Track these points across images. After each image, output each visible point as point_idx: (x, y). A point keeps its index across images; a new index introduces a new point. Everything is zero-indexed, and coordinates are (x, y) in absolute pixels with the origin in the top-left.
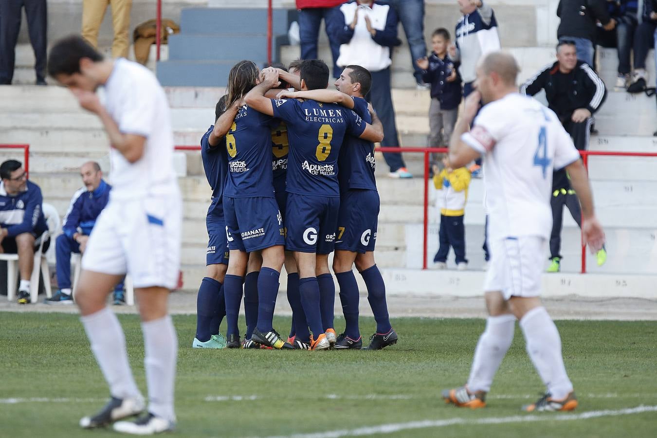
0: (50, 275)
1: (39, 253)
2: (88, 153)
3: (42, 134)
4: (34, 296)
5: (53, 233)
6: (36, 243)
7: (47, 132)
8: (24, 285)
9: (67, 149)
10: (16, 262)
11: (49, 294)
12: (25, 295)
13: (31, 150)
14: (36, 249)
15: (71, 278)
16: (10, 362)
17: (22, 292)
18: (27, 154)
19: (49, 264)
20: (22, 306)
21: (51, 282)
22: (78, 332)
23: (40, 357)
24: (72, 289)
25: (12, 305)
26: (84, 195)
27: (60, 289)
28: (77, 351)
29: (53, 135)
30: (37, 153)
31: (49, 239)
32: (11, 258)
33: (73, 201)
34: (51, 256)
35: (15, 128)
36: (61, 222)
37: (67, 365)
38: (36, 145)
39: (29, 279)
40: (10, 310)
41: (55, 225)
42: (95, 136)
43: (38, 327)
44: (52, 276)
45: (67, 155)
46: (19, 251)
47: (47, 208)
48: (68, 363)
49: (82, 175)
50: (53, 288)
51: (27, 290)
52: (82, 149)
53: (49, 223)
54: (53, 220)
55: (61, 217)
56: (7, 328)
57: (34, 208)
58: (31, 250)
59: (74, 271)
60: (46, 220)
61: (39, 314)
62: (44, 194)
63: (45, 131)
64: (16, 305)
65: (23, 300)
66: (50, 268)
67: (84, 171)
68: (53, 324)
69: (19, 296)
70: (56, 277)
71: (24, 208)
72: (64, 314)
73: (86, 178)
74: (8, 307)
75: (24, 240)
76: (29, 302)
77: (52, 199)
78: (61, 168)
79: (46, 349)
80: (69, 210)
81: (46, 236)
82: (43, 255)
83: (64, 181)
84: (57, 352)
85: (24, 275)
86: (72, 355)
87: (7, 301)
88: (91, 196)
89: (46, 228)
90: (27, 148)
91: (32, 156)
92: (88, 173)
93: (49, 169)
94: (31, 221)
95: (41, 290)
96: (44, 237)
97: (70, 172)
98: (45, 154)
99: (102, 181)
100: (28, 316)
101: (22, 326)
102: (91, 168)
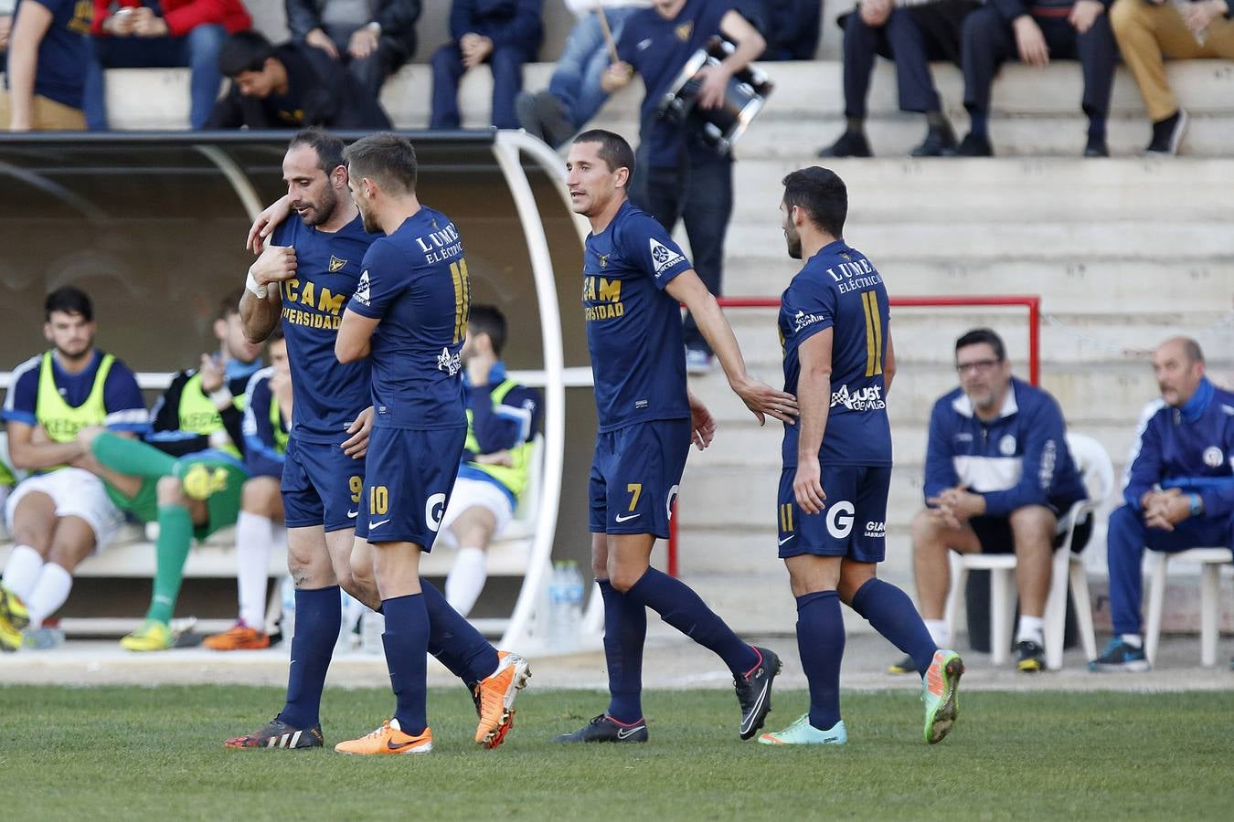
0: (1092, 604)
1: (1064, 553)
2: (1179, 316)
3: (1069, 271)
4: (1054, 653)
5: (1098, 504)
6: (1059, 527)
7: (1082, 268)
8: (1028, 629)
9: (1131, 307)
10: (1011, 573)
11: (1090, 648)
12: (1032, 651)
13: (1044, 308)
14: (1056, 542)
15: (1143, 610)
16: (992, 809)
17: (1025, 644)
18: (1035, 319)
19: (1089, 576)
20: (1027, 677)
21: (1094, 620)
22: (1154, 734)
23: (1061, 796)
24: (1142, 634)
25: (1002, 675)
26: (1163, 414)
27: (1117, 634)
28: (1150, 781)
29: (1095, 273)
30: (1056, 316)
31: (1090, 517)
32: (998, 564)
33: (1142, 428)
34: (1096, 558)
35: (1007, 259)
36: (1118, 477)
37: (1126, 815)
38: (1054, 298)
39: (1040, 613)
40: (995, 687)
41: (1103, 486)
42: (1194, 275)
43: (1061, 726)
44: (1097, 605)
45: (1128, 320)
46: (1018, 548)
47: (1080, 445)
48: (1129, 810)
49: (1156, 367)
50: (1099, 635)
51: (1036, 638)
52: (1163, 307)
53: (1088, 481)
54: (1097, 474)
55: (1117, 467)
56: (986, 729)
57: (1040, 448)
58: (1046, 545)
59: (1148, 591)
60: (1082, 473)
61: (1065, 695)
62: (1068, 413)
63: (1076, 264)
64: (1011, 675)
65: (1030, 663)
66: (1091, 587)
67: (1162, 357)
68: (1097, 717)
69: (1019, 654)
70: (1106, 606)
71: (1019, 451)
72: (1124, 694)
73: (1164, 374)
74: (993, 679)
75: (1029, 521)
76: (1042, 666)
77: (1093, 425)
78: (1115, 352)
79: (1078, 776)
80: (1134, 452)
81: (1080, 513)
82: (1075, 556)
83: (1122, 381)
84: (1104, 783)
85: (1029, 603)
86: (1139, 791)
87: (990, 666)
88: (1178, 418)
89: (1081, 494)
90: (1033, 305)
91: (1046, 323)
92: (1170, 364)
93: (1088, 354)
94: (1037, 480)
95: (1071, 638)
96: (1076, 514)
97: (1137, 360)
98: (1076, 319)
99: (1204, 381)
100: (1037, 701)
101: (1023, 724)
102: (1178, 353)
